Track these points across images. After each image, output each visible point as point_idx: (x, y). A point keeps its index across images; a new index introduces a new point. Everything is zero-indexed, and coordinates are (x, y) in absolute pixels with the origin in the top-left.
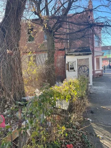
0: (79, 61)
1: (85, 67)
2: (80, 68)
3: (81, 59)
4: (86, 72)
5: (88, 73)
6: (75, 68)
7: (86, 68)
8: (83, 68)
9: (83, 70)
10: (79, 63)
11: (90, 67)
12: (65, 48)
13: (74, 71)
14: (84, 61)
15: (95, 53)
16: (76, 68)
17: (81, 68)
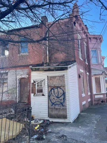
0: (51, 79)
1: (58, 88)
2: (51, 90)
3: (53, 77)
4: (60, 98)
5: (64, 99)
6: (44, 91)
7: (61, 91)
8: (56, 90)
9: (57, 95)
10: (50, 83)
11: (66, 89)
12: (43, 63)
13: (43, 95)
14: (57, 80)
15: (92, 72)
16: (46, 91)
17: (53, 90)
